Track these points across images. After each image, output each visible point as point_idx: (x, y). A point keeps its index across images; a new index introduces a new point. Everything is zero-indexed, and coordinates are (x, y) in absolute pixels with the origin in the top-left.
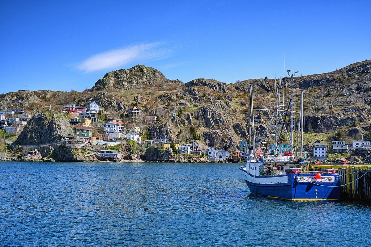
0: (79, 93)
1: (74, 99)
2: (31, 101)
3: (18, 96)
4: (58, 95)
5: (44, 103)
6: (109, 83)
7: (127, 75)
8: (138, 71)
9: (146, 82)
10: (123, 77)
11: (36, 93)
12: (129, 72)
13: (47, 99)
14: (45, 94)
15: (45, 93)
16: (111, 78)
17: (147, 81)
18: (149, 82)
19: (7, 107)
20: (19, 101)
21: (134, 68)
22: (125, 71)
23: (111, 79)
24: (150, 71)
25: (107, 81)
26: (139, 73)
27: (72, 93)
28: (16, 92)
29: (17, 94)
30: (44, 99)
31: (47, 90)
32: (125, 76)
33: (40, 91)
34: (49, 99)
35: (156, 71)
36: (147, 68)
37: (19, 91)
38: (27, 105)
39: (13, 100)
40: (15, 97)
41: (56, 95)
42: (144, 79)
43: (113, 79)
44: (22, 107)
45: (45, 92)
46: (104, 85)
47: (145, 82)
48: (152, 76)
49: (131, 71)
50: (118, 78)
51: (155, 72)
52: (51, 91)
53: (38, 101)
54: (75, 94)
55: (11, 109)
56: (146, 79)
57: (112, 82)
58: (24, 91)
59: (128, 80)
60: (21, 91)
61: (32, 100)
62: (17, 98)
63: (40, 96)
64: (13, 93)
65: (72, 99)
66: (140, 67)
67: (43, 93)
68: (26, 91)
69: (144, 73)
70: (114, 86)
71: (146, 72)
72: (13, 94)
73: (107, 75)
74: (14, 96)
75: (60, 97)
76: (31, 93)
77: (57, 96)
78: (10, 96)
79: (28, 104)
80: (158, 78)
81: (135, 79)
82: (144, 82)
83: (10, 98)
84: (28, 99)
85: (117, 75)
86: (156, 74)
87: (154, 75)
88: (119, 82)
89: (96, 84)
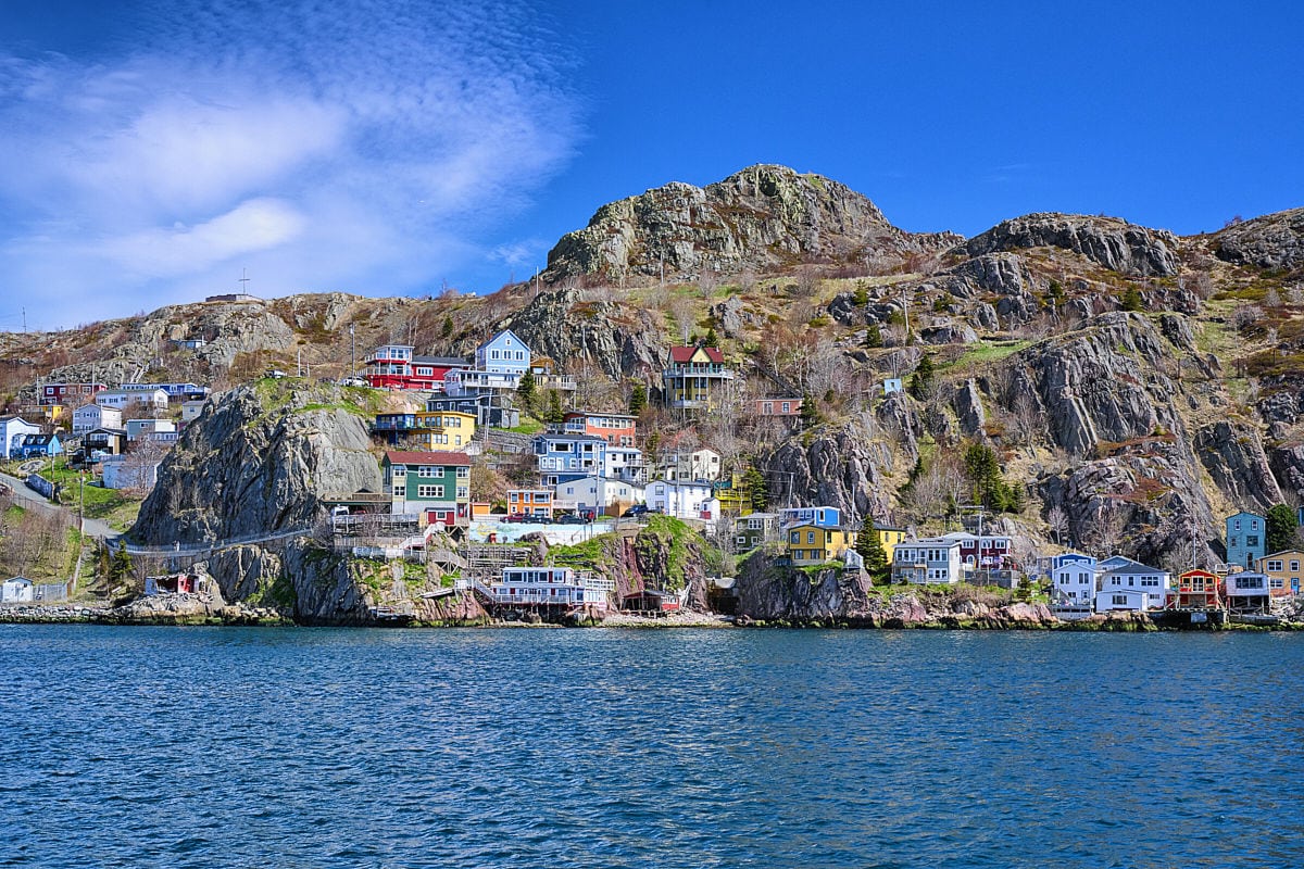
0: (475, 301)
1: (448, 327)
2: (250, 341)
3: (200, 320)
4: (380, 314)
5: (314, 351)
6: (606, 250)
7: (694, 213)
8: (752, 193)
9: (786, 240)
10: (676, 219)
11: (282, 308)
12: (708, 198)
13: (328, 332)
14: (324, 310)
15: (322, 305)
16: (617, 226)
17: (792, 239)
18: (802, 244)
19: (142, 373)
20: (198, 345)
21: (735, 181)
22: (688, 195)
23: (618, 231)
24: (811, 191)
25: (600, 243)
26: (759, 203)
27: (444, 301)
28: (191, 306)
29: (196, 312)
30: (315, 331)
31: (330, 295)
32: (686, 215)
33: (300, 299)
34: (337, 335)
35: (838, 190)
36: (792, 178)
37: (208, 300)
38: (229, 360)
39: (173, 338)
40: (185, 327)
41: (370, 313)
42: (780, 230)
43: (629, 231)
44: (206, 371)
45: (324, 300)
46: (584, 262)
47: (783, 243)
48: (816, 216)
49: (720, 193)
50: (654, 227)
51: (833, 196)
52: (352, 299)
53: (285, 341)
54: (454, 303)
55: (160, 381)
56: (789, 228)
57: (622, 245)
58: (231, 298)
59: (698, 232)
60: (220, 297)
61: (258, 338)
62: (195, 328)
63: (300, 319)
64: (179, 308)
65: (439, 328)
66: (760, 175)
67: (314, 307)
68: (238, 300)
69: (781, 200)
70: (632, 262)
71: (787, 196)
72: (180, 315)
73: (603, 211)
74: (180, 323)
75: (387, 321)
76: (259, 308)
77: (373, 316)
78: (162, 323)
79: (237, 358)
80: (847, 223)
81: (733, 227)
82: (777, 244)
83: (162, 332)
84: (236, 332)
85: (647, 212)
86: (838, 204)
87: (831, 207)
88: (657, 244)
89: (552, 256)
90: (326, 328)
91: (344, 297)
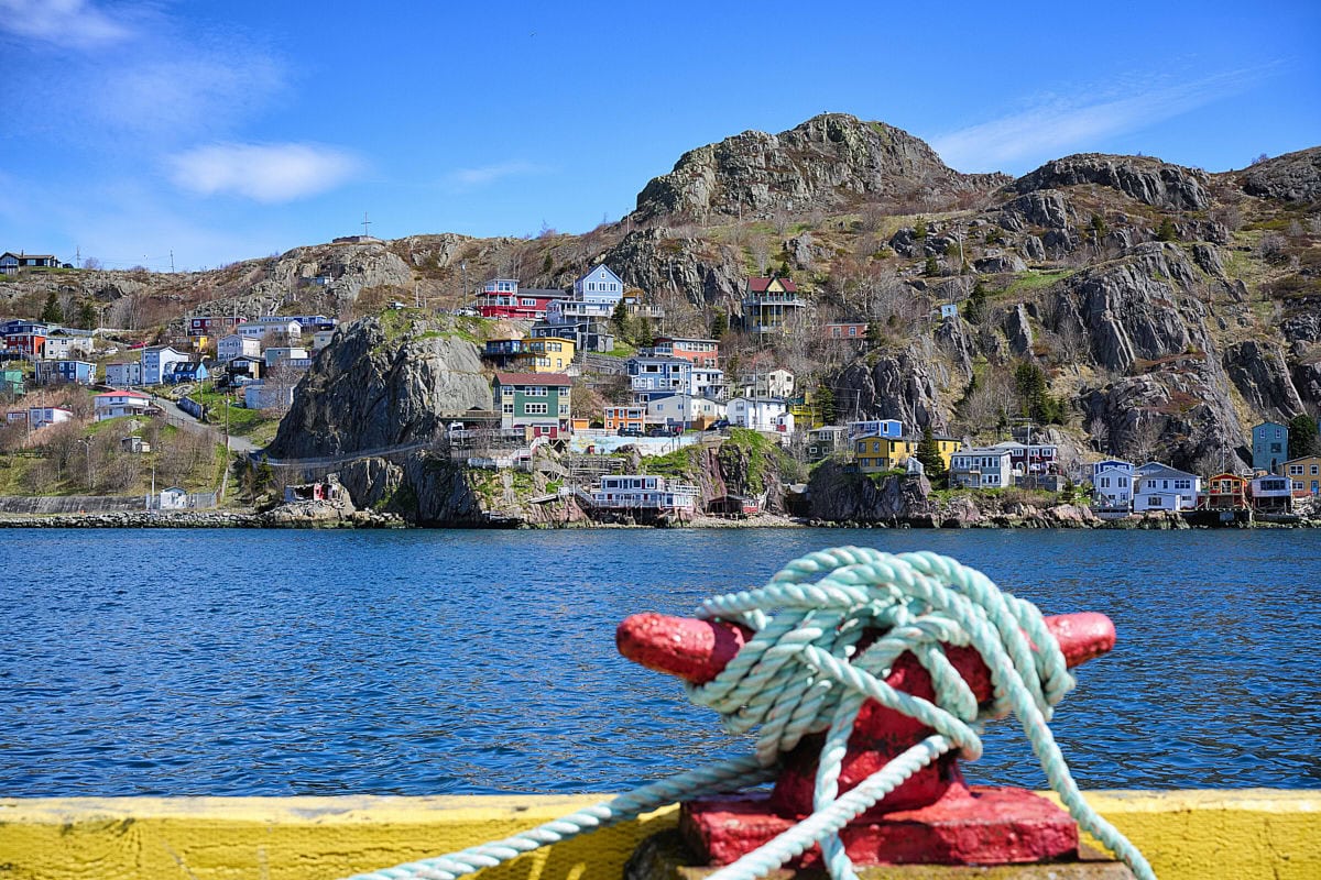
0: (573, 240)
1: (548, 263)
2: (373, 278)
3: (327, 259)
4: (488, 252)
5: (430, 286)
6: (690, 192)
7: (768, 158)
8: (821, 140)
9: (852, 181)
10: (752, 163)
11: (400, 248)
12: (780, 144)
13: (442, 269)
14: (437, 250)
15: (436, 244)
16: (700, 171)
17: (857, 181)
18: (866, 185)
19: (277, 307)
20: (326, 281)
21: (805, 129)
22: (763, 141)
23: (700, 175)
24: (874, 137)
25: (684, 186)
26: (827, 148)
27: (545, 241)
28: (320, 247)
29: (324, 253)
30: (430, 269)
31: (443, 235)
32: (762, 160)
33: (416, 240)
34: (449, 270)
35: (898, 136)
36: (857, 126)
37: (334, 241)
38: (354, 295)
39: (304, 275)
40: (315, 265)
41: (479, 251)
42: (846, 173)
43: (710, 175)
44: (334, 305)
45: (438, 240)
46: (670, 205)
47: (849, 185)
48: (879, 159)
49: (792, 140)
50: (732, 171)
51: (894, 141)
52: (462, 238)
53: (403, 276)
54: (553, 242)
55: (293, 314)
56: (854, 170)
57: (704, 188)
58: (354, 239)
59: (772, 175)
60: (345, 239)
61: (380, 275)
62: (323, 267)
63: (417, 258)
64: (309, 249)
65: (540, 264)
66: (828, 123)
67: (429, 247)
68: (362, 241)
69: (847, 145)
70: (712, 203)
71: (852, 141)
72: (310, 255)
73: (687, 157)
74: (310, 262)
75: (494, 259)
76: (380, 248)
77: (482, 254)
78: (294, 263)
79: (361, 292)
80: (907, 165)
81: (804, 170)
82: (843, 185)
83: (294, 270)
84: (360, 270)
85: (726, 157)
86: (899, 148)
87: (892, 151)
88: (735, 186)
89: (641, 198)
90: (440, 265)
91: (455, 238)
